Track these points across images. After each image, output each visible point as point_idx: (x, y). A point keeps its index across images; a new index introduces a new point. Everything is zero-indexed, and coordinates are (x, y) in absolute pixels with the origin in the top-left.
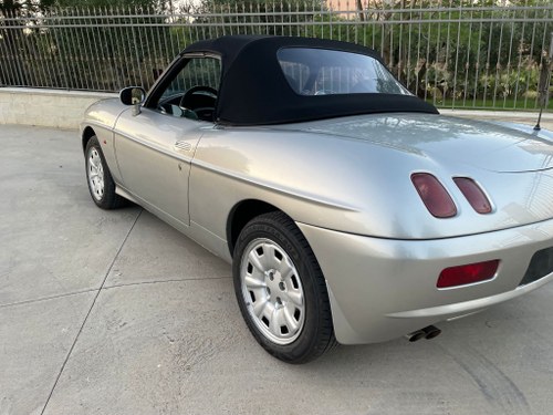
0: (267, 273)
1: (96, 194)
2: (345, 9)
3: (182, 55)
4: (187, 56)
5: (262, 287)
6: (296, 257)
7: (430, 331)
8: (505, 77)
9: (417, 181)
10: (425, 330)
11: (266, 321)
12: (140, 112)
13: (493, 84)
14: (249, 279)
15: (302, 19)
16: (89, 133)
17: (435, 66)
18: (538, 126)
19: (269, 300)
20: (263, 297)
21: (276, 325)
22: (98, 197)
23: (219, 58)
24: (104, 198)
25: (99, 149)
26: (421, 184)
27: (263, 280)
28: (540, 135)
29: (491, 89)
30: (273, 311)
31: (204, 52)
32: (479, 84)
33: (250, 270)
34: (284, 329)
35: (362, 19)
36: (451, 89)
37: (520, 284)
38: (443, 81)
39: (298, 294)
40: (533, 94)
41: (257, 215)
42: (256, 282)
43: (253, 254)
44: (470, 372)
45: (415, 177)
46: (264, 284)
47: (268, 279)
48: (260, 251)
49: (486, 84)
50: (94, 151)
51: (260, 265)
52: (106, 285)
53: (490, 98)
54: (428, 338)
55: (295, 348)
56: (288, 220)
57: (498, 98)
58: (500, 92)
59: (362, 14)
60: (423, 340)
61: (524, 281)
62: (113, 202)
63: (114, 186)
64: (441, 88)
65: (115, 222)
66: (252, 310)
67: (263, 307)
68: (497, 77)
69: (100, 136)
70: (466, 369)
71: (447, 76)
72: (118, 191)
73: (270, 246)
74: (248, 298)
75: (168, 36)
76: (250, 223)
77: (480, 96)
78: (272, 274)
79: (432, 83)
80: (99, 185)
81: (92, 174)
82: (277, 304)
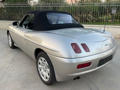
0: (43, 65)
1: (10, 45)
2: (70, 3)
3: (27, 14)
4: (28, 14)
5: (42, 68)
6: (48, 61)
7: (78, 78)
8: (104, 17)
9: (72, 45)
10: (77, 77)
11: (43, 75)
12: (18, 27)
13: (102, 19)
14: (40, 66)
15: (60, 5)
16: (8, 31)
17: (89, 15)
18: (104, 30)
19: (44, 71)
20: (42, 70)
21: (45, 76)
22: (11, 45)
23: (34, 15)
24: (12, 46)
25: (10, 35)
26: (73, 46)
27: (42, 66)
28: (105, 32)
29: (101, 20)
30: (44, 73)
31: (31, 14)
32: (99, 19)
33: (40, 64)
34: (47, 78)
35: (73, 5)
36: (93, 20)
37: (97, 67)
38: (91, 18)
39: (49, 70)
40: (110, 21)
41: (40, 52)
42: (41, 67)
43: (40, 60)
44: (88, 86)
45: (72, 44)
46: (43, 67)
47: (43, 66)
48: (41, 60)
49: (100, 19)
50: (9, 35)
51: (41, 63)
52: (9, 67)
53: (101, 22)
54: (77, 79)
55: (49, 82)
56: (46, 53)
57: (103, 22)
58: (103, 20)
59: (73, 4)
60: (77, 80)
61: (98, 66)
62: (14, 47)
63: (14, 43)
64: (91, 20)
65: (14, 51)
66: (40, 73)
67: (42, 72)
68: (103, 17)
69: (10, 32)
70: (88, 85)
71: (92, 17)
72: (15, 45)
73: (43, 59)
74: (39, 70)
75: (31, 9)
76: (39, 53)
77: (99, 21)
78: (44, 65)
79: (89, 19)
80: (11, 43)
81: (9, 40)
82: (45, 72)
